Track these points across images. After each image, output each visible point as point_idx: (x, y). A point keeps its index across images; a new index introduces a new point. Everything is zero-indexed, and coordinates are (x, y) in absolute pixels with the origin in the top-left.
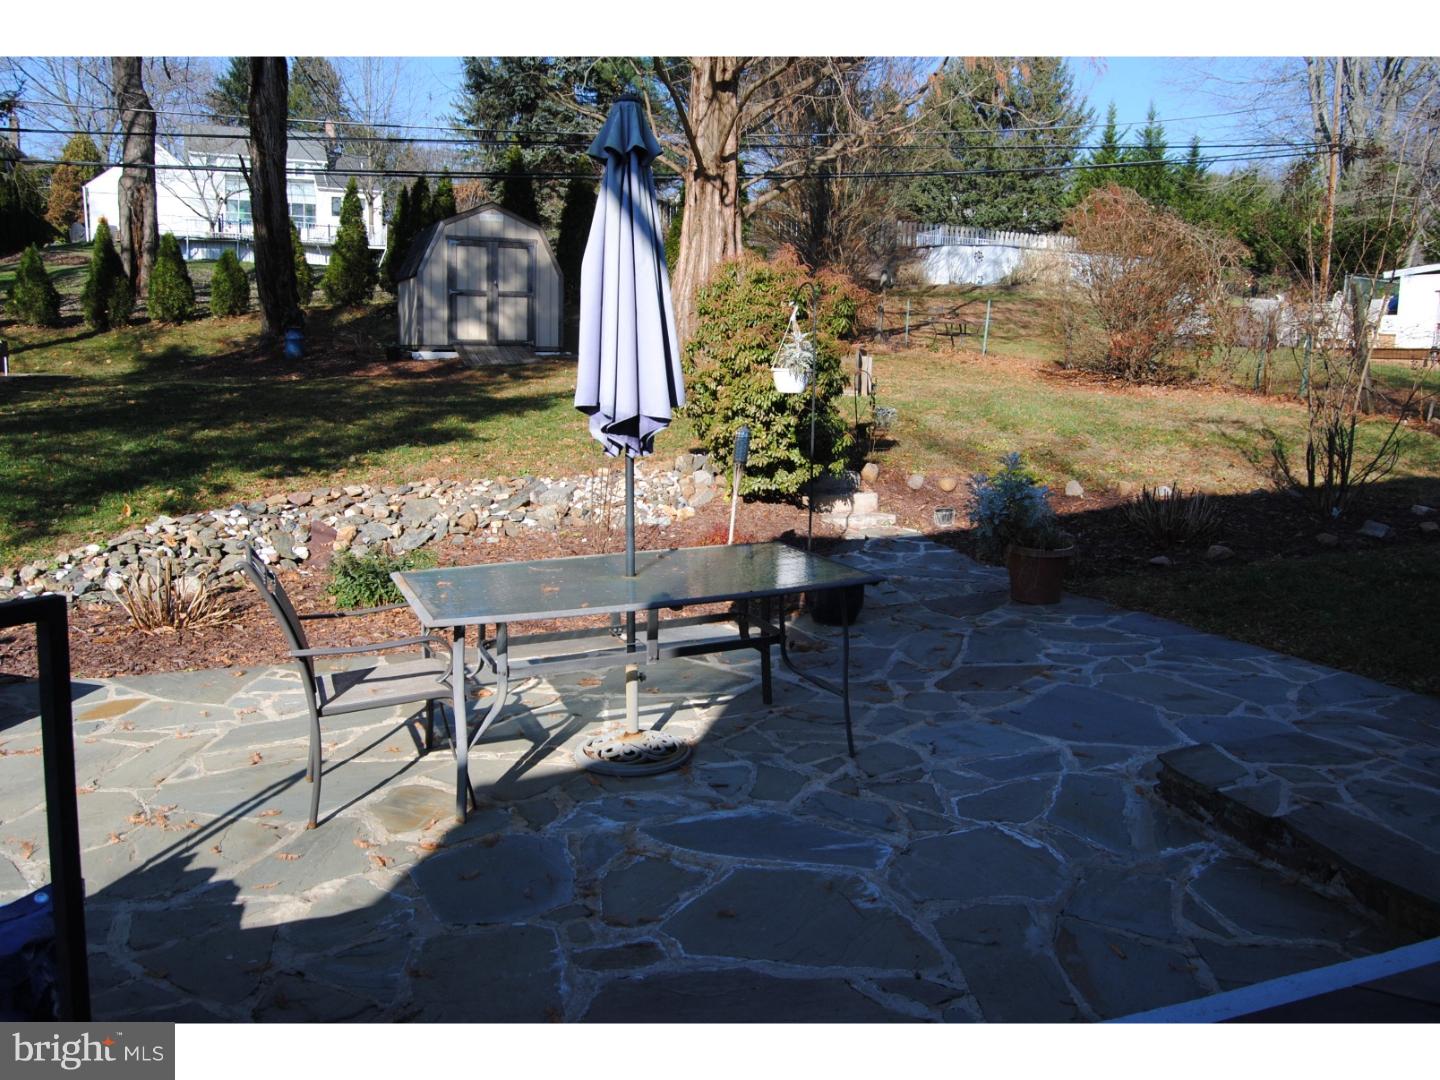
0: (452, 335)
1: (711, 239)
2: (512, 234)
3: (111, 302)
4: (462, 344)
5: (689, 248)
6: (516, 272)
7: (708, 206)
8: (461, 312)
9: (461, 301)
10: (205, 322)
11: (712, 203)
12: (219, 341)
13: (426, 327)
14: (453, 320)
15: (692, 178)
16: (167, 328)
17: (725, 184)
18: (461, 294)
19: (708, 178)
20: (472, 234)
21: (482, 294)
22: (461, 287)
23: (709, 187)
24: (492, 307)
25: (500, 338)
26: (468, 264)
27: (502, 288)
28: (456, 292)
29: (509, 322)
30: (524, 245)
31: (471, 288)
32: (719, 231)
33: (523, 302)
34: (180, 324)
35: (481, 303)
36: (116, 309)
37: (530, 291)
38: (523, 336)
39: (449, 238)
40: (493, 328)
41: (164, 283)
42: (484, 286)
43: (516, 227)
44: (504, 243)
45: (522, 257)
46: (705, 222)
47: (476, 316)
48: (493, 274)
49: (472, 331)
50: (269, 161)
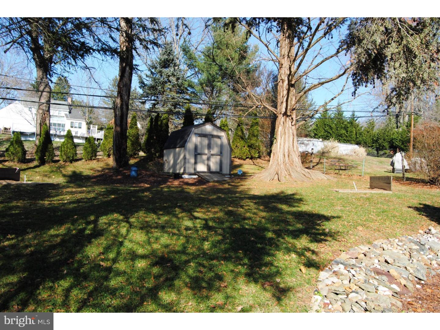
0: (195, 169)
1: (289, 137)
2: (215, 133)
3: (47, 154)
4: (199, 172)
5: (281, 140)
6: (217, 146)
7: (287, 126)
8: (198, 160)
9: (199, 156)
10: (80, 163)
11: (289, 125)
12: (91, 170)
13: (187, 165)
14: (196, 163)
15: (282, 115)
16: (67, 164)
17: (292, 118)
18: (199, 154)
19: (288, 116)
20: (203, 133)
21: (206, 154)
22: (199, 152)
23: (288, 119)
24: (208, 159)
25: (211, 170)
26: (201, 143)
27: (212, 152)
28: (197, 154)
29: (214, 164)
30: (219, 137)
31: (202, 152)
32: (291, 134)
33: (219, 157)
34: (72, 163)
35: (205, 157)
36: (49, 156)
37: (221, 154)
38: (218, 170)
39: (195, 134)
40: (209, 167)
41: (67, 148)
42: (206, 151)
43: (217, 131)
44: (213, 136)
45: (218, 141)
46: (286, 131)
47: (203, 162)
48: (209, 147)
49: (201, 168)
50: (124, 104)
